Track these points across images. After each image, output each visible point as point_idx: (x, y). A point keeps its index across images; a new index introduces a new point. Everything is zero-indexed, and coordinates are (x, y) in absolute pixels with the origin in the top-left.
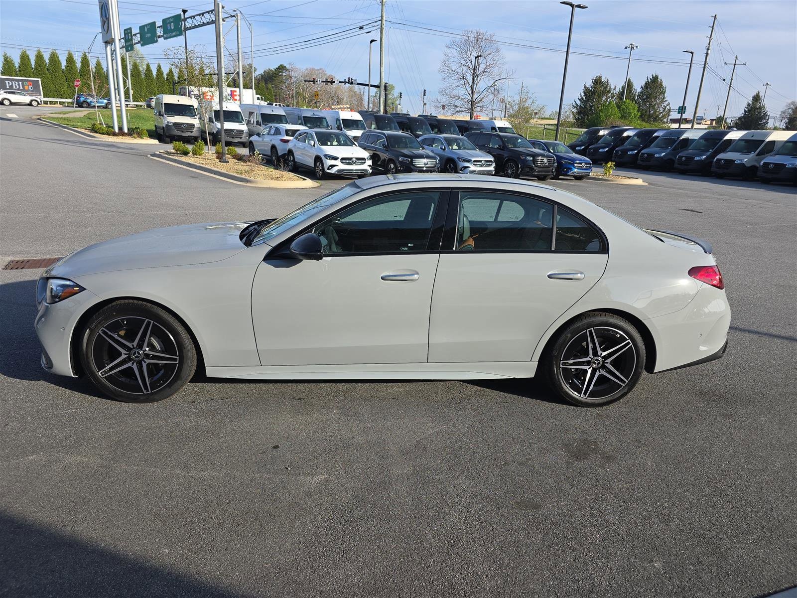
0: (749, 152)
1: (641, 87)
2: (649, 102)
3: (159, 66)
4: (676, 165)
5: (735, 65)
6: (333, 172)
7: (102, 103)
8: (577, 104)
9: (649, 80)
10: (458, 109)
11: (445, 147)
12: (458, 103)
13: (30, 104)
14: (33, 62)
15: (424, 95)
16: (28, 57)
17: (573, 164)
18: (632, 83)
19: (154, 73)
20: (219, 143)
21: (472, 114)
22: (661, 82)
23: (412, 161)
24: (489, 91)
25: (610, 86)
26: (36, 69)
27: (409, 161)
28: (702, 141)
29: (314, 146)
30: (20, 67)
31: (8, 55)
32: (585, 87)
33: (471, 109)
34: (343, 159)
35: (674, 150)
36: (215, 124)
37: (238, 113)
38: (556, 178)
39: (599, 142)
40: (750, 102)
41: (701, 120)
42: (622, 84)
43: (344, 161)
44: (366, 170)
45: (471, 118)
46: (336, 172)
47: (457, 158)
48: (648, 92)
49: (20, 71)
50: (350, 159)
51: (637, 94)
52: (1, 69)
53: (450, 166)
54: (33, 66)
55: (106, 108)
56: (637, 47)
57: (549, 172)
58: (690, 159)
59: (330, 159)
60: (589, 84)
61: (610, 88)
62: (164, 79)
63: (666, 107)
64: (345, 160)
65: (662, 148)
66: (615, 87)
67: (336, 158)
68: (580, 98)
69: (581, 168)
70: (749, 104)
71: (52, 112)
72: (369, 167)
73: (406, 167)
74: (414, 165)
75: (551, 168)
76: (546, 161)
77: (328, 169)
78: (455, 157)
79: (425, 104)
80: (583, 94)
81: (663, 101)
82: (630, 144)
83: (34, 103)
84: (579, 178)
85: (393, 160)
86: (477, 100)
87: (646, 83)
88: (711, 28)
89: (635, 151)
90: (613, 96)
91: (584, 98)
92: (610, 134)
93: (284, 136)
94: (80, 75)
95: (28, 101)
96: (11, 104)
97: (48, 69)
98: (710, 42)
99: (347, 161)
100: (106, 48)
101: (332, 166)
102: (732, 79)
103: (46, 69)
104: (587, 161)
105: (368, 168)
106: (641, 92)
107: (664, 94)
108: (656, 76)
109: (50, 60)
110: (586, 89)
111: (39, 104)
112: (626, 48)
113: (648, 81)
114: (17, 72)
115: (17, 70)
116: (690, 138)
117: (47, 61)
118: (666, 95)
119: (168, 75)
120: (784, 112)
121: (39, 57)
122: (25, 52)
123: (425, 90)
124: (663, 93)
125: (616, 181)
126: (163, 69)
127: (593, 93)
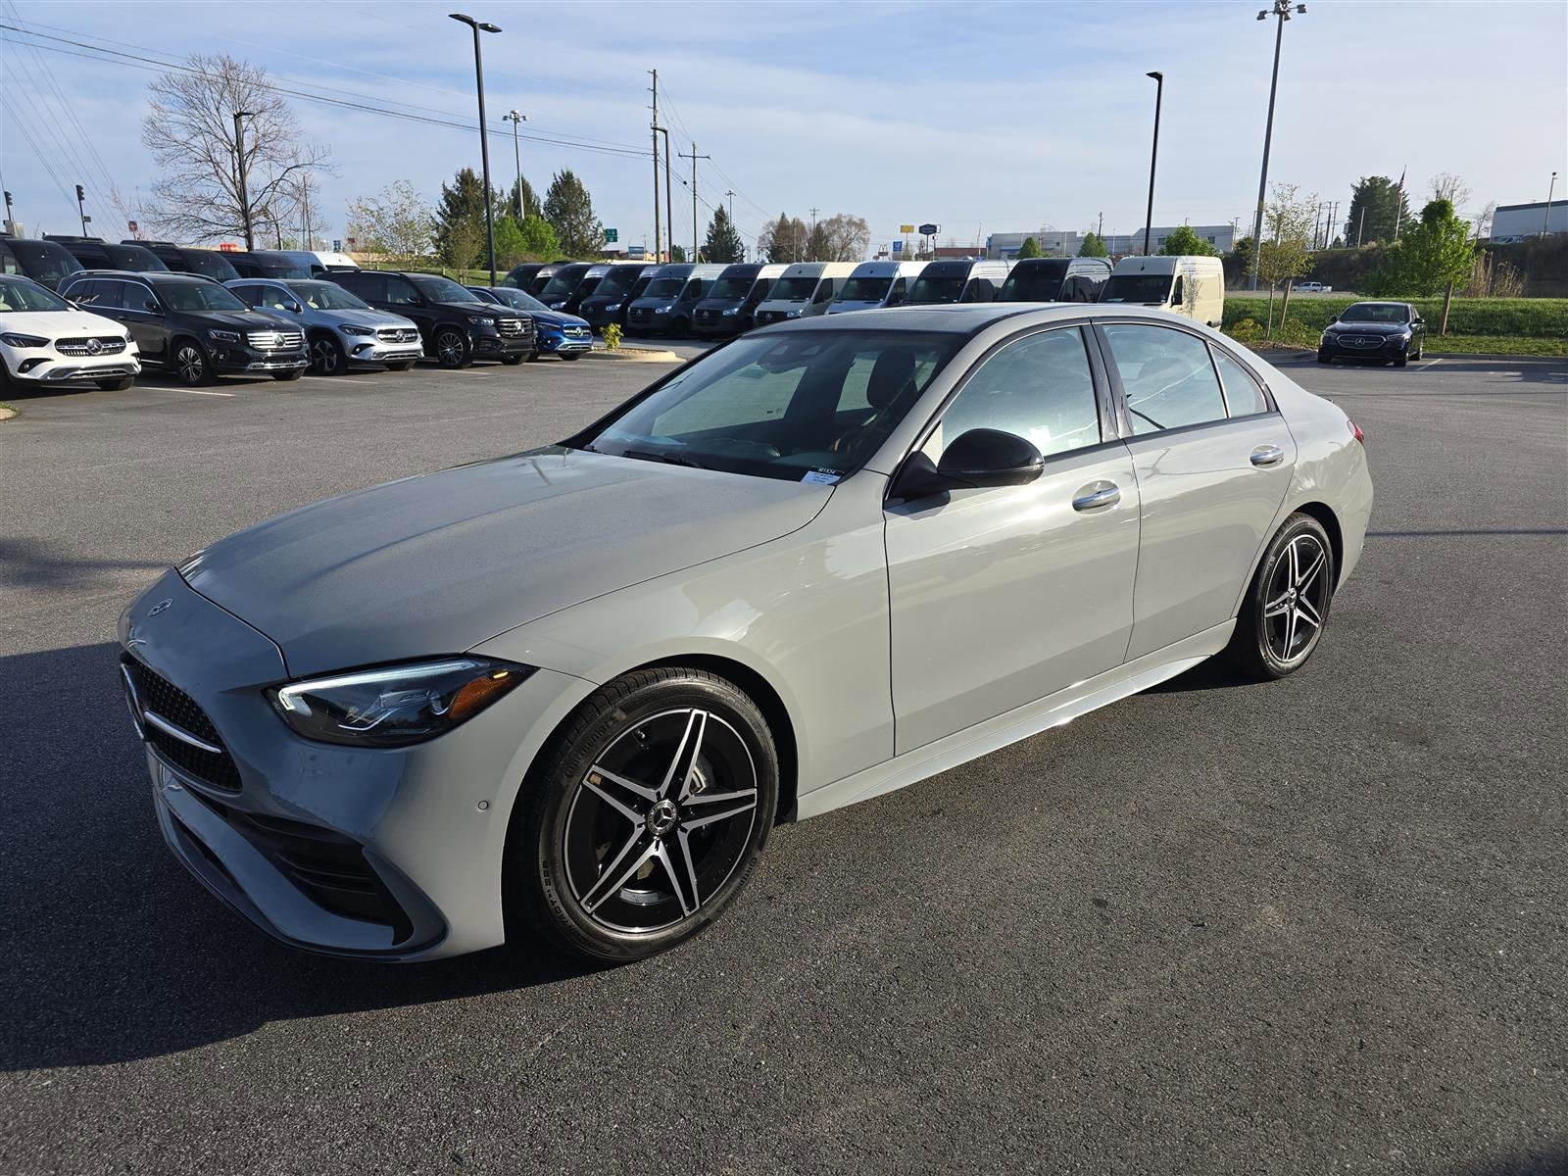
0: (802, 299)
1: (546, 192)
2: (565, 219)
4: (695, 327)
5: (694, 157)
6: (38, 378)
8: (437, 224)
9: (559, 180)
10: (213, 228)
11: (298, 306)
12: (206, 213)
15: (81, 198)
17: (561, 330)
18: (527, 185)
21: (249, 238)
22: (580, 185)
23: (245, 337)
24: (278, 189)
25: (492, 189)
27: (236, 337)
28: (724, 283)
32: (445, 189)
33: (247, 228)
34: (60, 342)
35: (683, 299)
38: (533, 358)
39: (544, 291)
40: (714, 223)
41: (642, 252)
42: (512, 186)
43: (66, 348)
44: (130, 366)
45: (250, 247)
46: (45, 376)
47: (339, 327)
48: (561, 202)
50: (83, 341)
51: (542, 204)
53: (322, 346)
56: (524, 117)
57: (528, 346)
58: (716, 314)
59: (20, 346)
60: (452, 183)
61: (493, 193)
63: (597, 229)
64: (65, 345)
65: (663, 297)
66: (502, 192)
67: (41, 342)
68: (439, 210)
69: (576, 337)
70: (711, 226)
72: (134, 358)
73: (231, 351)
74: (252, 348)
75: (530, 339)
76: (519, 325)
77: (22, 370)
78: (333, 326)
79: (87, 219)
80: (444, 204)
81: (589, 219)
82: (602, 292)
84: (570, 356)
85: (193, 339)
86: (253, 210)
87: (554, 186)
88: (652, 93)
89: (618, 306)
90: (501, 207)
91: (448, 210)
92: (560, 276)
98: (655, 117)
99: (76, 347)
101: (34, 363)
102: (694, 182)
104: (582, 323)
105: (134, 360)
106: (550, 202)
107: (589, 205)
108: (568, 173)
110: (448, 194)
112: (505, 118)
113: (557, 182)
116: (703, 278)
118: (592, 208)
120: (762, 239)
123: (79, 188)
124: (587, 203)
125: (635, 358)
127: (464, 201)
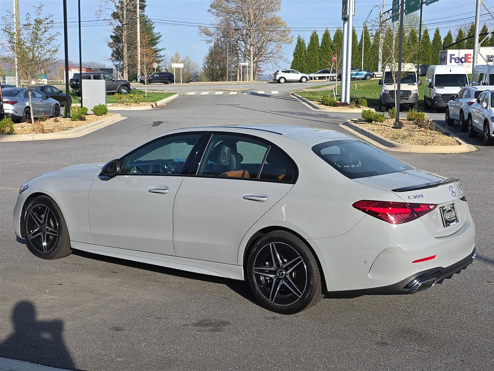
3: (437, 31)
7: (361, 75)
13: (300, 81)
14: (320, 42)
16: (317, 37)
19: (431, 38)
20: (412, 109)
26: (322, 47)
29: (486, 108)
30: (309, 47)
31: (301, 37)
36: (435, 89)
37: (464, 77)
49: (308, 50)
52: (294, 50)
54: (320, 45)
55: (365, 79)
62: (441, 44)
71: (307, 87)
83: (304, 80)
93: (472, 99)
94: (359, 49)
95: (299, 79)
96: (286, 81)
97: (331, 47)
100: (344, 24)
103: (330, 46)
109: (334, 37)
111: (307, 80)
114: (306, 52)
115: (307, 50)
117: (332, 39)
119: (445, 39)
121: (327, 35)
122: (315, 32)
126: (440, 33)
